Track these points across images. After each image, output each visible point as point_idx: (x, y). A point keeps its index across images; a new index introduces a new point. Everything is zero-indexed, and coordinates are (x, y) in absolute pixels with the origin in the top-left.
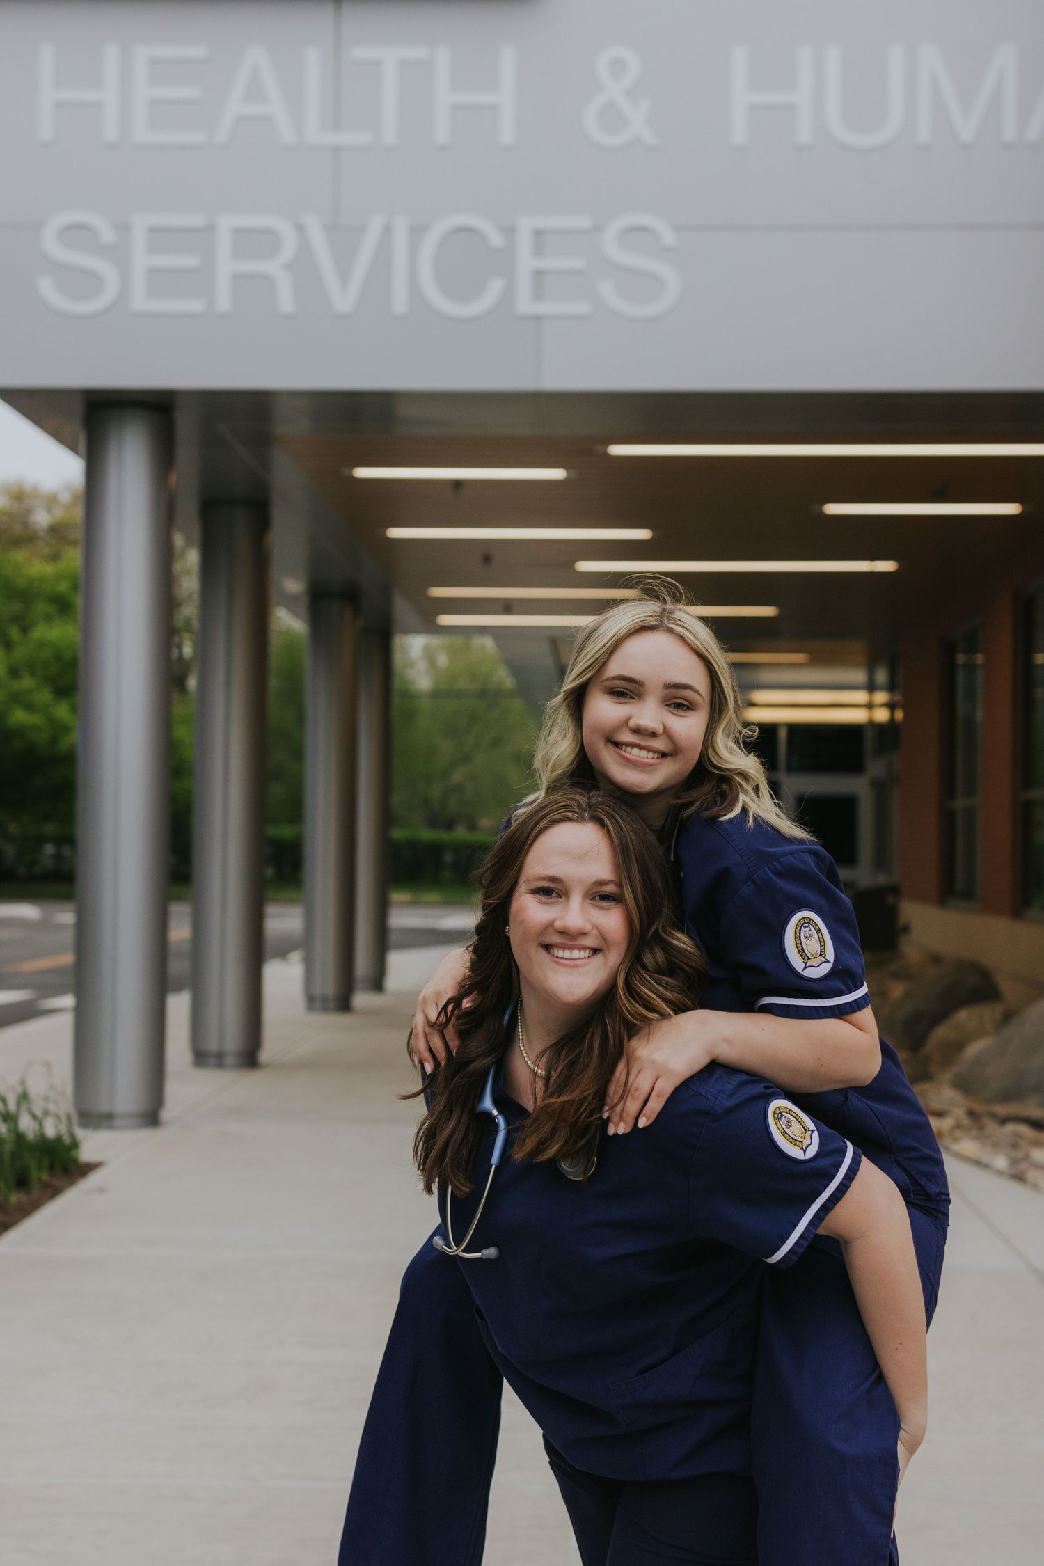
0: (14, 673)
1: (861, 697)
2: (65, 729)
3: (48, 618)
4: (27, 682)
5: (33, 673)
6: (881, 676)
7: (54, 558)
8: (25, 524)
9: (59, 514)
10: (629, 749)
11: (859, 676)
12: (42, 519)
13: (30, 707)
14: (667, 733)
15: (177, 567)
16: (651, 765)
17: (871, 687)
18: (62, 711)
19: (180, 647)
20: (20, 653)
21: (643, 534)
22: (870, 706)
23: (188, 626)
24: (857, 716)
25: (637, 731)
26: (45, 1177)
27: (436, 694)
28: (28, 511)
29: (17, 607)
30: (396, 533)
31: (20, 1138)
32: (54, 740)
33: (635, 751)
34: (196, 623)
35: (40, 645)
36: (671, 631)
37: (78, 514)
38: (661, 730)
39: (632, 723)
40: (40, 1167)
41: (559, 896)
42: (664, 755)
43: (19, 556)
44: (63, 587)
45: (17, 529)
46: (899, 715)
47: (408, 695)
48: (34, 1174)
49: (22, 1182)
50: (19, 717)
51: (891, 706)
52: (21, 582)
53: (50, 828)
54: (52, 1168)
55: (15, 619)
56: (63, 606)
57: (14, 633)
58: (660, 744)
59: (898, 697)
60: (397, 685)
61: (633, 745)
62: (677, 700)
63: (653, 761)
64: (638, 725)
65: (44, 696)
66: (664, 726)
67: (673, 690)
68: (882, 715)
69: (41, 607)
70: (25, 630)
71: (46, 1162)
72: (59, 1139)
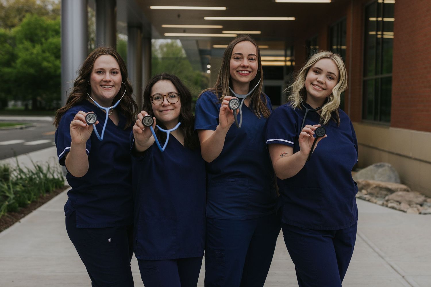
0: (44, 52)
1: (283, 58)
2: (59, 68)
3: (53, 36)
4: (47, 54)
5: (49, 52)
6: (289, 53)
7: (54, 19)
8: (45, 9)
9: (55, 7)
10: (315, 86)
11: (282, 52)
12: (50, 7)
13: (48, 61)
14: (325, 84)
15: (89, 23)
16: (320, 90)
17: (286, 56)
18: (57, 63)
19: (91, 45)
20: (45, 46)
21: (224, 8)
22: (285, 61)
23: (93, 39)
24: (282, 64)
25: (318, 82)
26: (54, 189)
27: (163, 58)
28: (46, 6)
29: (44, 33)
30: (153, 7)
31: (47, 179)
32: (55, 71)
33: (317, 87)
34: (95, 39)
35: (51, 43)
36: (332, 59)
37: (60, 6)
38: (324, 82)
39: (317, 80)
40: (53, 187)
41: (103, 73)
42: (324, 89)
43: (44, 18)
44: (57, 27)
45: (43, 11)
46: (294, 63)
47: (156, 58)
48: (51, 189)
49: (47, 191)
50: (45, 64)
51: (291, 61)
52: (45, 25)
53: (55, 95)
54: (56, 187)
55: (44, 36)
56: (57, 33)
57: (43, 40)
58: (323, 86)
59: (293, 58)
60: (153, 56)
61: (317, 85)
62: (330, 76)
63: (321, 90)
64: (319, 80)
65: (52, 58)
66: (325, 82)
67: (329, 74)
68: (289, 63)
69: (50, 33)
70: (46, 39)
71: (54, 185)
72: (58, 179)
